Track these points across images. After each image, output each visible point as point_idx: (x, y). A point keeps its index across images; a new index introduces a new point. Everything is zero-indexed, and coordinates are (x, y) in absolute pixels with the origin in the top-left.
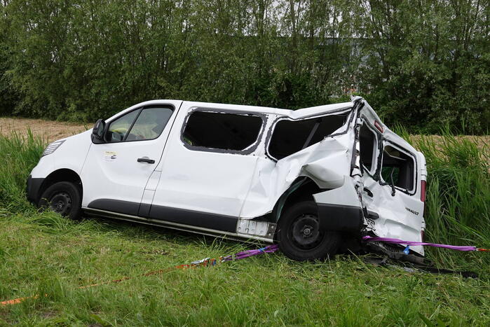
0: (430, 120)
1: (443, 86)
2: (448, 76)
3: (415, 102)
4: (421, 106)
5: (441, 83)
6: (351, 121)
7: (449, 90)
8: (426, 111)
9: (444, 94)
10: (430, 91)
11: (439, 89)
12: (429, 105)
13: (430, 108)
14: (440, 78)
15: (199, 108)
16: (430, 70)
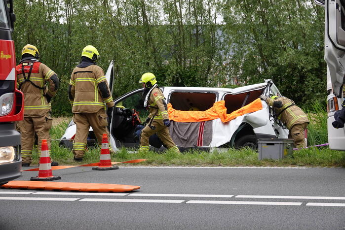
0: (304, 102)
1: (312, 74)
2: (316, 66)
3: (291, 88)
4: (296, 91)
5: (311, 71)
6: (267, 93)
7: (318, 76)
8: (301, 95)
9: (314, 80)
10: (302, 79)
11: (310, 77)
12: (302, 90)
13: (303, 92)
14: (310, 68)
15: (176, 90)
16: (302, 62)
